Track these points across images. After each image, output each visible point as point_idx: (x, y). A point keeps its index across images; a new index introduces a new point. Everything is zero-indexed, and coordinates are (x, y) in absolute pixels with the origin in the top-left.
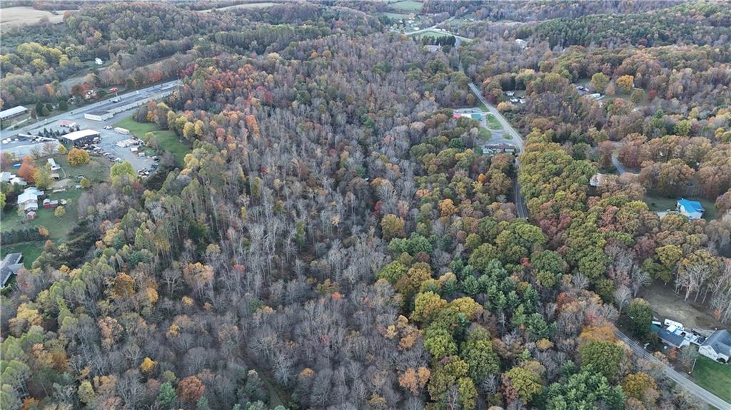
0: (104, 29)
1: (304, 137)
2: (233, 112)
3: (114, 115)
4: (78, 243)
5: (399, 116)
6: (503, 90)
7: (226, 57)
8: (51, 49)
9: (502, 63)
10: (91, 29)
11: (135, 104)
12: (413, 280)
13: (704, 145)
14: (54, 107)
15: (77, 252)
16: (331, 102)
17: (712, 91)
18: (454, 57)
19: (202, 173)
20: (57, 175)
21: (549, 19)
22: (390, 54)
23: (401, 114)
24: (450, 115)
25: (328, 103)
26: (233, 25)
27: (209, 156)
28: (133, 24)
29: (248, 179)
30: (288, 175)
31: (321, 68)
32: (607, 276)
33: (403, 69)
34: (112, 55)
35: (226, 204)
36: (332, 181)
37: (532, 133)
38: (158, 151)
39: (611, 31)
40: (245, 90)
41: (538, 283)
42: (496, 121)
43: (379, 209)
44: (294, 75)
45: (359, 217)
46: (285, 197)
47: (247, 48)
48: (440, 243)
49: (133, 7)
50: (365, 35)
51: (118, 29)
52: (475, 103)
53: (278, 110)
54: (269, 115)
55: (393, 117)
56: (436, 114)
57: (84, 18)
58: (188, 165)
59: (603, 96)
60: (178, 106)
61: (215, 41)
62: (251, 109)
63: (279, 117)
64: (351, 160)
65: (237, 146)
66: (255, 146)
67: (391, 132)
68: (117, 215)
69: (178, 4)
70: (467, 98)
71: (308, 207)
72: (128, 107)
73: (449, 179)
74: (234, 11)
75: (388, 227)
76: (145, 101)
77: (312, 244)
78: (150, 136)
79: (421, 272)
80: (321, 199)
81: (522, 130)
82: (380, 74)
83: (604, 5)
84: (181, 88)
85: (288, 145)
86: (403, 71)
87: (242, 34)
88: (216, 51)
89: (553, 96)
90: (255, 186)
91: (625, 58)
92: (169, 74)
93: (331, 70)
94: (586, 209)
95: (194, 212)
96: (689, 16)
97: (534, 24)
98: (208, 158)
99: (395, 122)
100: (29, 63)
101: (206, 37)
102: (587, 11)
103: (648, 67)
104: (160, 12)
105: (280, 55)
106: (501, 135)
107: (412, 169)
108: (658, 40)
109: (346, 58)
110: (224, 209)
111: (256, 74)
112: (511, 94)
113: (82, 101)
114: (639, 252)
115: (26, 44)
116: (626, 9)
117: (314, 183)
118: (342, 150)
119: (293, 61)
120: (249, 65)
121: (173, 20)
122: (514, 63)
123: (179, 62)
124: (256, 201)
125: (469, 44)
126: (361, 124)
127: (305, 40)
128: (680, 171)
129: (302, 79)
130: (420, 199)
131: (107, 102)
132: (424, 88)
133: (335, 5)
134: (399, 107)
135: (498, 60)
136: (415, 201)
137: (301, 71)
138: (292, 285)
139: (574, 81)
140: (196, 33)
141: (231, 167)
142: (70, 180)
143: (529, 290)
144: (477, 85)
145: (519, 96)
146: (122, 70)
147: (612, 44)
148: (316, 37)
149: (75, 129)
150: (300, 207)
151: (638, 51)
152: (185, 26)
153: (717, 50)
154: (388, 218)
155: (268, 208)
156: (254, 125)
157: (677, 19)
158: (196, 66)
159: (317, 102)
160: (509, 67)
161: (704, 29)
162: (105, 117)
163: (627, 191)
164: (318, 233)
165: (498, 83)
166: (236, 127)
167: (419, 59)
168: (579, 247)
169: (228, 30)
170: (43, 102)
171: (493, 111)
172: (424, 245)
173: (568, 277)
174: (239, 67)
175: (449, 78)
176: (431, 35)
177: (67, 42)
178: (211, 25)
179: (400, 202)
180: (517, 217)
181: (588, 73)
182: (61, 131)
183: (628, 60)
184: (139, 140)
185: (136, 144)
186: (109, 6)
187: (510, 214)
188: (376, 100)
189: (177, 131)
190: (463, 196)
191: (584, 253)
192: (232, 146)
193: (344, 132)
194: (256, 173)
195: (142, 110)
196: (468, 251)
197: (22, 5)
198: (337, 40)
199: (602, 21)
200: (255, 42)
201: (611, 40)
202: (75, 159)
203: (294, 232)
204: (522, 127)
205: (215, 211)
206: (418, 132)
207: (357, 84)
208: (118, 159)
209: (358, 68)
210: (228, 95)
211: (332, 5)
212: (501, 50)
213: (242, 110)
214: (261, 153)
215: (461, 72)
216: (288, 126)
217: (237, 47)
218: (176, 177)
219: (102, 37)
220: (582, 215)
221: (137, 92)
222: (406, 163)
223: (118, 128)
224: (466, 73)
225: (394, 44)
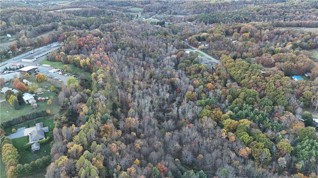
26: (69, 17)
28: (22, 18)
39: (226, 18)
42: (201, 53)
51: (14, 20)
70: (184, 45)
96: (251, 12)
104: (32, 12)
106: (206, 59)
112: (200, 43)
116: (224, 10)
121: (40, 16)
125: (171, 24)
145: (204, 43)
147: (229, 22)
153: (271, 23)
160: (195, 32)
161: (259, 16)
165: (195, 39)
171: (197, 50)
178: (59, 18)
181: (230, 33)
199: (222, 14)
225: (142, 24)
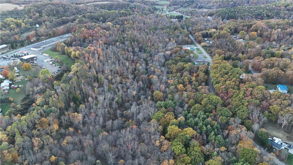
0: (40, 12)
1: (121, 58)
2: (92, 47)
3: (43, 48)
4: (25, 104)
5: (161, 49)
6: (203, 38)
7: (90, 24)
8: (18, 21)
9: (202, 26)
10: (35, 12)
11: (52, 44)
12: (167, 120)
13: (287, 61)
14: (18, 45)
15: (25, 108)
16: (133, 43)
17: (289, 38)
18: (183, 24)
19: (78, 74)
20: (18, 74)
21: (221, 8)
22: (157, 23)
23: (161, 48)
24: (181, 48)
25: (131, 43)
26: (93, 11)
27: (82, 66)
28: (52, 10)
29: (98, 76)
30: (114, 74)
31: (129, 29)
32: (249, 118)
33: (162, 29)
34: (43, 23)
35: (88, 87)
36: (133, 76)
37: (216, 56)
38: (61, 63)
39: (247, 13)
40: (97, 38)
41: (220, 121)
42: (200, 51)
43: (152, 88)
44: (117, 32)
45: (144, 92)
46: (113, 83)
47: (98, 20)
48: (178, 104)
49: (52, 3)
50: (146, 15)
51: (45, 12)
52: (192, 43)
53: (111, 46)
54: (107, 48)
55: (158, 49)
56: (175, 48)
57: (32, 8)
58: (73, 70)
59: (244, 40)
60: (69, 44)
61: (85, 18)
62: (99, 46)
63: (111, 49)
64: (140, 67)
65: (93, 61)
66: (101, 62)
67: (157, 55)
68: (42, 92)
69: (70, 2)
70: (188, 41)
71: (123, 87)
72: (49, 45)
73: (181, 76)
74: (93, 5)
75: (156, 96)
76: (56, 42)
77: (124, 103)
78: (57, 58)
79: (170, 116)
80: (128, 84)
81: (211, 54)
82: (153, 31)
83: (243, 3)
84: (71, 37)
85: (115, 61)
86: (162, 30)
87: (96, 14)
88: (85, 21)
89: (224, 40)
90: (101, 79)
91: (253, 24)
92: (66, 31)
93: (133, 29)
94: (239, 89)
95: (75, 90)
96: (278, 7)
97: (215, 11)
98: (81, 67)
99: (159, 51)
100: (9, 26)
101: (81, 16)
102: (236, 5)
103: (262, 28)
104: (63, 6)
105: (112, 23)
106: (202, 57)
107: (166, 71)
108: (266, 17)
109: (139, 25)
110: (87, 89)
111: (102, 31)
112: (206, 39)
113: (30, 42)
114: (262, 108)
115: (8, 19)
116: (252, 4)
117: (125, 77)
118: (137, 63)
119: (117, 26)
120: (99, 27)
121: (68, 9)
122: (207, 26)
123: (70, 26)
124: (101, 85)
125: (189, 18)
126: (145, 51)
127: (122, 17)
128: (278, 73)
129: (121, 33)
130: (169, 84)
131: (40, 43)
132: (171, 37)
133: (134, 3)
134: (161, 45)
135: (201, 25)
136: (168, 85)
137: (120, 30)
138: (116, 122)
139: (232, 34)
140: (77, 14)
141: (91, 71)
142: (23, 76)
143: (216, 124)
144: (192, 35)
145: (210, 40)
146: (46, 30)
147: (247, 19)
148: (126, 16)
149: (27, 54)
150: (119, 87)
151: (258, 22)
152: (73, 11)
153: (291, 21)
154: (156, 92)
155: (106, 88)
156: (100, 53)
157: (273, 8)
158: (77, 28)
159: (127, 43)
160: (205, 28)
161: (284, 12)
162: (39, 49)
163: (256, 81)
164: (127, 99)
165: (201, 35)
166: (93, 53)
167: (168, 25)
168: (237, 105)
169: (91, 13)
170: (14, 43)
171: (199, 46)
172: (171, 104)
173: (232, 119)
174: (95, 28)
175: (181, 33)
176: (173, 15)
177: (25, 17)
178: (84, 11)
179: (161, 85)
180: (210, 92)
181: (238, 31)
182: (21, 55)
183: (254, 26)
184: (53, 59)
185: (52, 61)
186: (42, 3)
187: (207, 91)
188: (151, 42)
189: (69, 55)
190: (187, 83)
191: (239, 108)
192: (91, 61)
193: (138, 55)
194: (101, 73)
195: (54, 47)
196: (190, 107)
197: (7, 2)
198: (135, 17)
199: (243, 9)
200: (101, 18)
201: (247, 17)
202: (26, 67)
203: (117, 99)
204: (211, 53)
205: (84, 90)
206: (168, 55)
207: (143, 35)
208: (43, 67)
209: (144, 29)
210: (90, 40)
211: (133, 3)
212: (202, 21)
213: (96, 46)
214: (104, 65)
215: (186, 30)
216: (114, 53)
217: (94, 20)
218: (67, 75)
219: (39, 15)
220: (238, 92)
221: (53, 38)
222: (163, 69)
223: (44, 54)
224: (188, 30)
225: (158, 19)
